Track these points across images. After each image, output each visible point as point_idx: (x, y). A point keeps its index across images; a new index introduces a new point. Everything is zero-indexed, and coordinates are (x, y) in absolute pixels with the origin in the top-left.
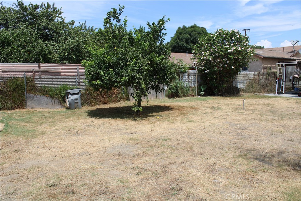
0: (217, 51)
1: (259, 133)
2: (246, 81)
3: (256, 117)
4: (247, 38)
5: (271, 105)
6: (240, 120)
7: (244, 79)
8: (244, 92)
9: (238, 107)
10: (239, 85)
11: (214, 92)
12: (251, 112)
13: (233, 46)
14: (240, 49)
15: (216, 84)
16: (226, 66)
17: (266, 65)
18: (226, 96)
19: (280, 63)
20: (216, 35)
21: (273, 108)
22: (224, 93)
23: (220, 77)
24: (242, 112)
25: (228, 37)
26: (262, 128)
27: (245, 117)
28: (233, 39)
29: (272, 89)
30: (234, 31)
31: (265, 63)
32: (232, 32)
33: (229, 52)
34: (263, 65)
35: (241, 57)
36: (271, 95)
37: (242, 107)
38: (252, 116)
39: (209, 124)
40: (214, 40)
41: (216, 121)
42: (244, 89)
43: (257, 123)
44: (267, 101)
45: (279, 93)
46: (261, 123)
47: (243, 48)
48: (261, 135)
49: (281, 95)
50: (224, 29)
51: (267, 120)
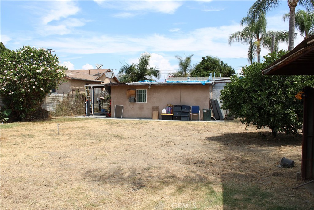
0: (23, 70)
1: (83, 159)
2: (55, 104)
3: (74, 142)
4: (57, 58)
5: (85, 128)
6: (58, 147)
7: (53, 101)
8: (53, 116)
9: (51, 132)
10: (48, 108)
11: (21, 117)
12: (67, 137)
13: (42, 66)
14: (49, 69)
15: (23, 108)
16: (34, 87)
17: (74, 87)
18: (35, 121)
19: (88, 85)
20: (22, 52)
21: (88, 131)
22: (32, 117)
23: (27, 100)
24: (58, 138)
25: (36, 56)
26: (84, 153)
27: (63, 143)
28: (42, 58)
29: (82, 111)
30: (42, 50)
31: (73, 85)
32: (41, 50)
33: (37, 72)
34: (71, 87)
35: (51, 78)
36: (81, 117)
37: (57, 132)
38: (70, 142)
39: (24, 156)
40: (19, 57)
41: (31, 152)
42: (54, 113)
43: (77, 149)
44: (80, 124)
45: (89, 115)
46: (82, 148)
47: (53, 69)
48: (86, 161)
49: (91, 117)
50: (31, 47)
51: (86, 145)
